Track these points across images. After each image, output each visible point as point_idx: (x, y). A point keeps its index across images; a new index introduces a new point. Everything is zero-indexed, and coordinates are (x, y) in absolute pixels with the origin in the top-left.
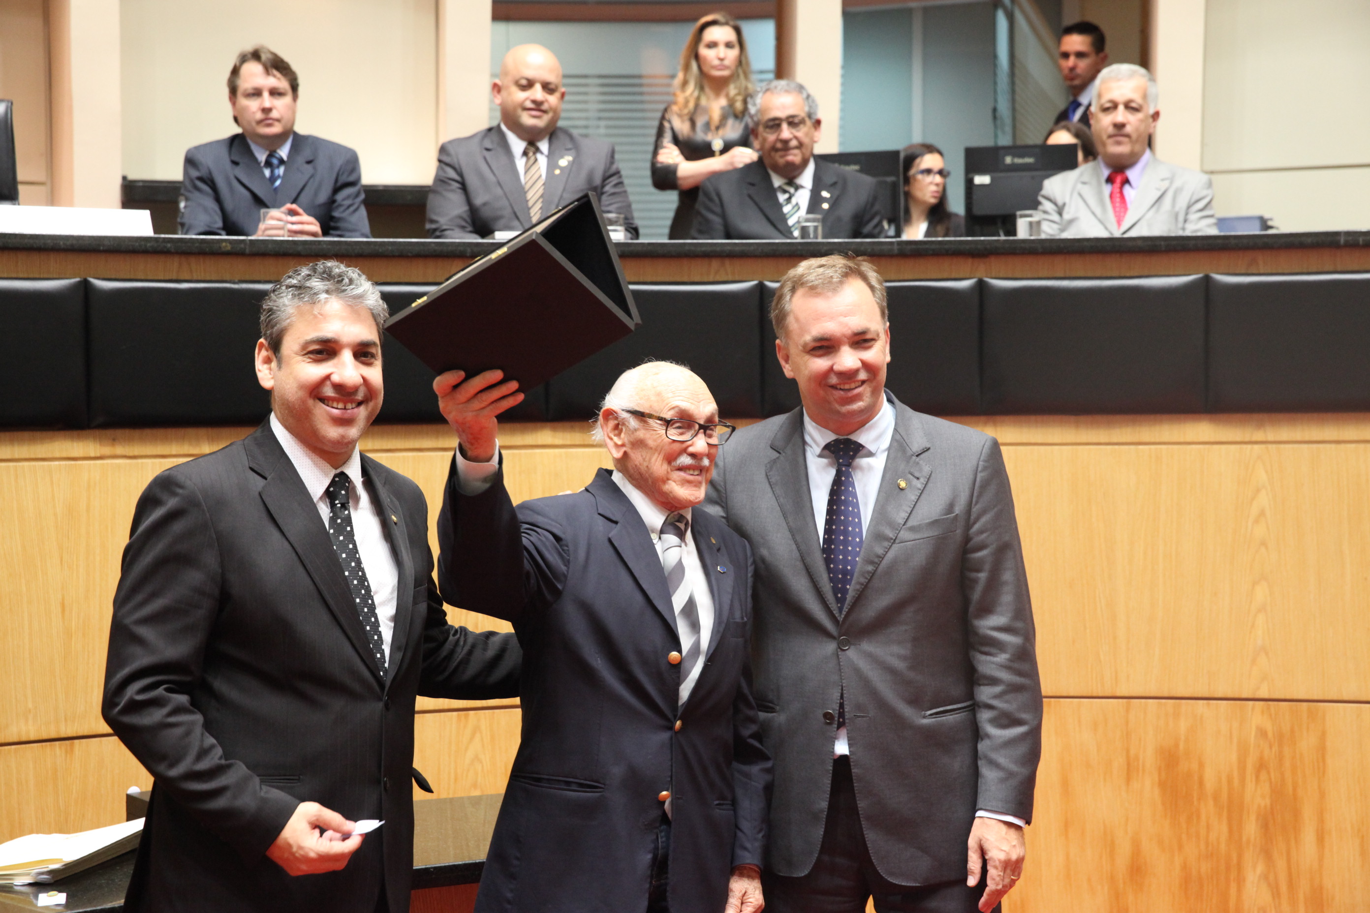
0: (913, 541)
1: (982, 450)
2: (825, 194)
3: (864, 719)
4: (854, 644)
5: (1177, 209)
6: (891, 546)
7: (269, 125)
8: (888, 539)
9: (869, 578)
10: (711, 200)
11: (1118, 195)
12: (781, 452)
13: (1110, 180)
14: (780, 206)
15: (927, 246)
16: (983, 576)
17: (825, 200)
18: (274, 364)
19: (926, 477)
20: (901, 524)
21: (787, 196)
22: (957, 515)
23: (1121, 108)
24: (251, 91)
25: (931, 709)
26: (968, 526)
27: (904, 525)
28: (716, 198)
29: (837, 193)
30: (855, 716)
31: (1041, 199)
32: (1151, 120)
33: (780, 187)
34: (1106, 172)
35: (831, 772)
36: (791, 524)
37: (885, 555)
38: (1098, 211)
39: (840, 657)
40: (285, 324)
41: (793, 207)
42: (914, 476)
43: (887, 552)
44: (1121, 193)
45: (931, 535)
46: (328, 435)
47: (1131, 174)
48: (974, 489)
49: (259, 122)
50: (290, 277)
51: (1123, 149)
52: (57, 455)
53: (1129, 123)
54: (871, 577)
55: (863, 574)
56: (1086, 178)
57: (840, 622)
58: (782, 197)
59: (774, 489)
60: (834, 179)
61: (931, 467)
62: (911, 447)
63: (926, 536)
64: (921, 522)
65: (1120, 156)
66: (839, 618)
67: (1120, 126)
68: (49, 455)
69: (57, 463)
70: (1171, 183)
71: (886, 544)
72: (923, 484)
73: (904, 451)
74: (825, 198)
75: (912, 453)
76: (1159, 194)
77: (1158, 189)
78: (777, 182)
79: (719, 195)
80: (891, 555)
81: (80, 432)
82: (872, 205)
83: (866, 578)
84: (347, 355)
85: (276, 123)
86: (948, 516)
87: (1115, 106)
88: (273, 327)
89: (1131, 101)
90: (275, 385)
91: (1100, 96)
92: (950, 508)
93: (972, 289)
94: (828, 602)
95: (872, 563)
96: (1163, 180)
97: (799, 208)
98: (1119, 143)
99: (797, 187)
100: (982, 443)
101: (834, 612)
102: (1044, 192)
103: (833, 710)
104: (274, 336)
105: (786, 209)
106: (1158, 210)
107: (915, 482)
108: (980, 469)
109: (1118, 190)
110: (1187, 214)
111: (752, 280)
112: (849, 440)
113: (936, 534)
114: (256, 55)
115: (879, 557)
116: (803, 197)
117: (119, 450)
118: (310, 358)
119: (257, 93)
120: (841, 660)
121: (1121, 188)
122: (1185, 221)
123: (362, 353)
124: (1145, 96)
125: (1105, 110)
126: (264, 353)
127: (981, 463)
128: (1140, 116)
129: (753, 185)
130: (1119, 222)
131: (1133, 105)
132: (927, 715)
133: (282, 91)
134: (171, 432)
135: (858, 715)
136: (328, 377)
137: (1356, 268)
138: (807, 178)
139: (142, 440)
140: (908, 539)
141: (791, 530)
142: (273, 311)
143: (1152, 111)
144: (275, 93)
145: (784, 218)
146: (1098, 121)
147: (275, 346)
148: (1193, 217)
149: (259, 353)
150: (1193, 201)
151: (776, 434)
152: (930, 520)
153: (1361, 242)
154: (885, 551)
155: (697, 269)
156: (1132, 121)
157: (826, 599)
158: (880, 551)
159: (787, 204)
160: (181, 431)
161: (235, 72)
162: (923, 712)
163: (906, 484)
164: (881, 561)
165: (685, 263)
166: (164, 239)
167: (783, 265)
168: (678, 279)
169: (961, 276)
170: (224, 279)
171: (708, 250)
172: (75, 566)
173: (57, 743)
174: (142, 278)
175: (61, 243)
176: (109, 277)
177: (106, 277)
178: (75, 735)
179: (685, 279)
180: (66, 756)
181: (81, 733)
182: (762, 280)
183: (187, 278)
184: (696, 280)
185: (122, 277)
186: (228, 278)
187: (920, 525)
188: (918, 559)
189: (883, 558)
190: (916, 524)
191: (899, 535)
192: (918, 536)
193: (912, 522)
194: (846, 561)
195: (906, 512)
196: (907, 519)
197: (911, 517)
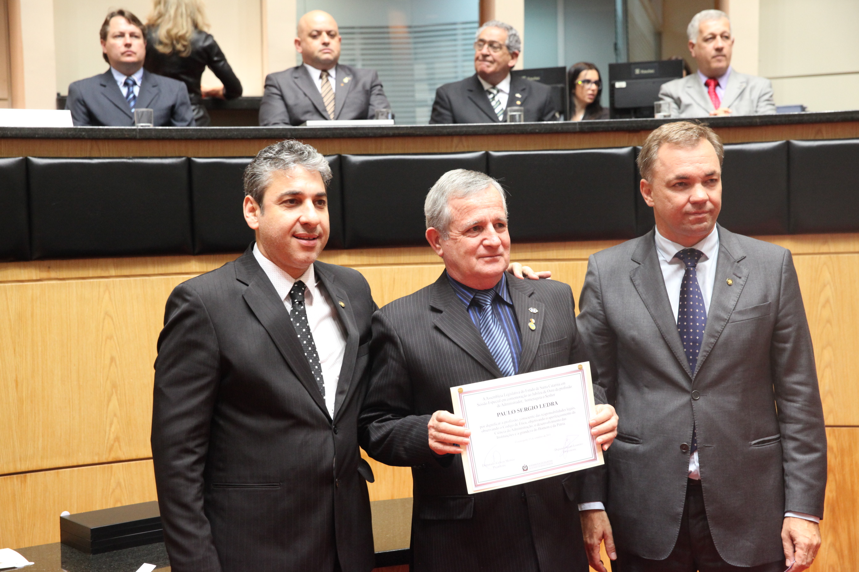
0: (740, 321)
1: (784, 258)
2: (518, 95)
3: (711, 448)
4: (703, 395)
5: (752, 99)
6: (726, 325)
7: (129, 55)
8: (723, 320)
9: (712, 347)
11: (713, 93)
12: (640, 263)
13: (707, 84)
14: (488, 102)
15: (598, 126)
16: (788, 346)
17: (518, 99)
18: (258, 212)
19: (745, 276)
20: (732, 309)
21: (492, 96)
22: (770, 303)
23: (718, 37)
24: (118, 34)
25: (754, 440)
26: (778, 310)
27: (734, 310)
28: (447, 100)
29: (526, 94)
30: (704, 446)
31: (660, 96)
33: (487, 90)
34: (704, 80)
35: (686, 486)
36: (653, 312)
37: (722, 331)
39: (693, 404)
40: (265, 183)
42: (737, 276)
43: (723, 329)
44: (715, 92)
45: (754, 317)
46: (298, 258)
47: (721, 80)
48: (780, 285)
49: (123, 54)
50: (265, 152)
51: (721, 64)
52: (10, 279)
53: (723, 47)
54: (714, 347)
55: (707, 344)
56: (690, 84)
57: (693, 380)
59: (638, 289)
60: (524, 86)
61: (748, 270)
62: (733, 256)
63: (750, 317)
64: (746, 308)
66: (692, 378)
67: (719, 50)
68: (5, 279)
69: (10, 284)
70: (747, 84)
71: (723, 323)
72: (744, 281)
73: (728, 259)
74: (518, 97)
75: (735, 260)
76: (740, 90)
78: (486, 86)
79: (449, 98)
80: (726, 332)
81: (26, 263)
83: (711, 348)
84: (309, 203)
85: (134, 55)
86: (764, 304)
87: (714, 37)
88: (257, 186)
89: (724, 32)
90: (260, 226)
91: (701, 32)
92: (765, 298)
93: (628, 154)
94: (684, 367)
95: (713, 336)
96: (741, 83)
97: (501, 103)
98: (718, 61)
99: (499, 90)
100: (783, 253)
101: (689, 374)
102: (661, 92)
103: (687, 443)
104: (258, 192)
105: (493, 103)
106: (741, 101)
107: (738, 280)
108: (783, 271)
109: (713, 90)
110: (758, 102)
111: (481, 151)
112: (693, 249)
113: (757, 316)
114: (121, 13)
115: (718, 332)
116: (503, 97)
117: (53, 274)
118: (286, 206)
119: (122, 35)
120: (693, 407)
121: (715, 89)
122: (757, 106)
123: (318, 201)
125: (706, 40)
126: (250, 205)
127: (784, 267)
128: (729, 41)
129: (471, 91)
130: (717, 107)
131: (726, 34)
132: (752, 444)
133: (137, 34)
134: (88, 261)
135: (706, 445)
136: (298, 220)
138: (505, 85)
139: (69, 267)
140: (738, 320)
141: (653, 317)
142: (256, 174)
144: (132, 35)
145: (492, 108)
146: (701, 48)
147: (259, 199)
148: (762, 104)
149: (246, 205)
150: (762, 94)
151: (635, 251)
152: (753, 307)
154: (722, 328)
155: (444, 143)
157: (682, 365)
158: (719, 328)
160: (95, 261)
162: (750, 442)
163: (732, 281)
164: (720, 336)
165: (436, 139)
166: (80, 129)
167: (501, 140)
168: (431, 151)
169: (622, 145)
170: (123, 156)
171: (452, 130)
172: (24, 355)
173: (15, 476)
174: (66, 156)
175: (9, 133)
176: (43, 156)
177: (41, 156)
178: (27, 470)
179: (436, 151)
180: (21, 485)
181: (31, 469)
182: (487, 150)
183: (97, 156)
184: (443, 151)
185: (52, 156)
186: (125, 155)
187: (746, 310)
188: (746, 334)
189: (721, 333)
190: (742, 309)
191: (731, 317)
192: (745, 317)
193: (740, 308)
194: (695, 333)
195: (735, 301)
196: (736, 306)
197: (738, 304)
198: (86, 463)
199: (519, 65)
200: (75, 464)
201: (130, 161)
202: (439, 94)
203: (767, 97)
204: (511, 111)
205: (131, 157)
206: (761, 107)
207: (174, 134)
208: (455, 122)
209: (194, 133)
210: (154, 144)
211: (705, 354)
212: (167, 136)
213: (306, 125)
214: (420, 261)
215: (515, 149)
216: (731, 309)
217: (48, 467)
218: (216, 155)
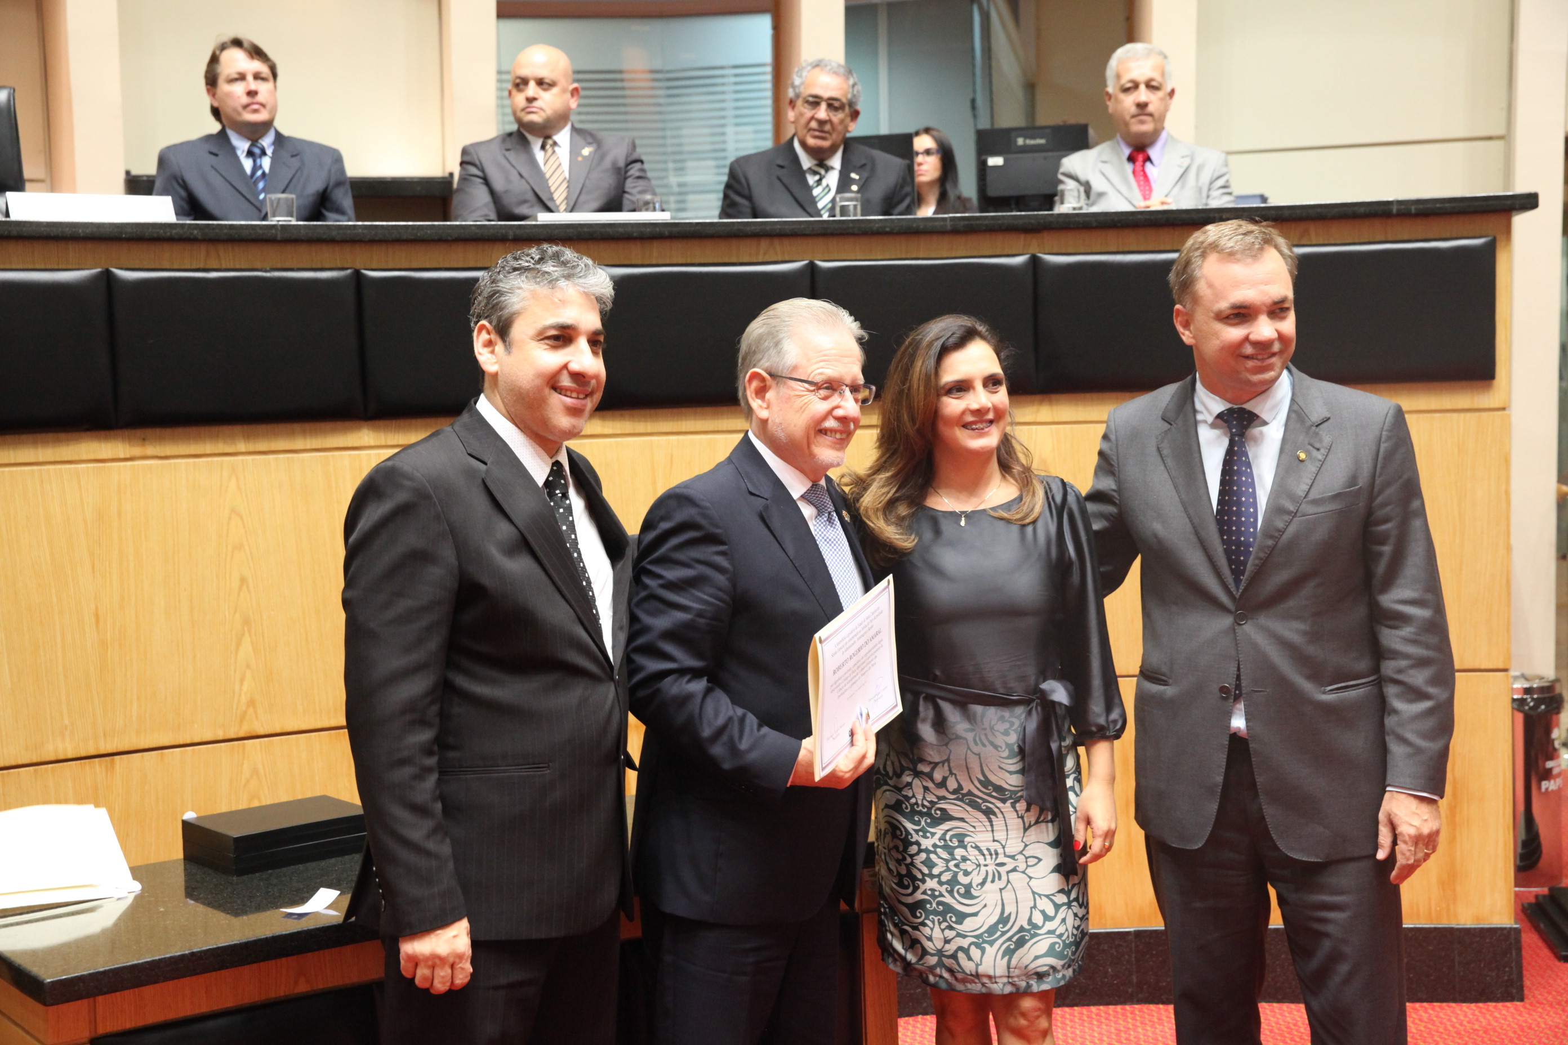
0: (1315, 514)
1: (1386, 419)
2: (854, 176)
3: (1262, 694)
4: (1252, 618)
5: (1200, 184)
6: (1292, 520)
7: (254, 111)
8: (1289, 513)
9: (1268, 552)
10: (738, 181)
11: (1142, 173)
12: (1172, 423)
13: (1131, 159)
14: (809, 189)
15: (980, 222)
17: (853, 181)
18: (499, 348)
19: (1327, 448)
20: (1303, 497)
21: (817, 177)
22: (1359, 487)
23: (1142, 87)
24: (235, 76)
25: (1331, 685)
26: (1372, 498)
27: (1305, 498)
28: (743, 181)
29: (865, 175)
30: (1252, 691)
31: (1061, 177)
32: (1168, 98)
33: (810, 169)
34: (1127, 151)
35: (1227, 746)
37: (1285, 529)
38: (1123, 189)
39: (1237, 632)
40: (516, 307)
41: (824, 190)
42: (1314, 447)
43: (1287, 526)
44: (1143, 171)
45: (1334, 509)
47: (1153, 152)
48: (1377, 460)
49: (244, 108)
51: (1148, 127)
52: (84, 457)
53: (1151, 102)
54: (1272, 551)
55: (1260, 549)
56: (1105, 157)
57: (1237, 596)
58: (811, 180)
59: (1166, 462)
60: (863, 162)
61: (1331, 438)
62: (1310, 417)
63: (1328, 509)
64: (1324, 494)
65: (1144, 135)
66: (1236, 593)
67: (1142, 106)
68: (76, 458)
69: (84, 466)
70: (1192, 159)
71: (1287, 518)
72: (1324, 455)
73: (1303, 421)
74: (854, 179)
75: (1312, 423)
76: (1182, 171)
77: (1181, 166)
78: (806, 162)
79: (746, 179)
80: (1292, 529)
81: (108, 433)
82: (902, 187)
84: (582, 342)
85: (262, 109)
86: (1351, 489)
87: (1136, 86)
88: (502, 309)
89: (1152, 80)
90: (500, 370)
91: (1118, 76)
92: (1353, 480)
93: (1026, 265)
94: (1225, 577)
95: (1271, 537)
96: (1183, 157)
97: (830, 190)
98: (1142, 122)
99: (828, 169)
100: (1386, 411)
101: (1230, 586)
102: (1062, 170)
103: (1229, 684)
104: (503, 319)
105: (816, 192)
106: (1183, 187)
107: (1315, 453)
108: (1383, 439)
109: (1141, 168)
110: (1209, 190)
111: (803, 260)
112: (1244, 409)
113: (1339, 507)
114: (237, 43)
115: (1279, 531)
116: (832, 179)
117: (150, 450)
118: (547, 344)
119: (242, 77)
120: (1237, 635)
121: (1143, 166)
122: (1208, 197)
124: (1163, 74)
125: (1126, 90)
126: (484, 336)
127: (1384, 433)
128: (1160, 94)
129: (782, 167)
130: (1146, 197)
131: (1154, 83)
132: (1327, 691)
133: (265, 76)
134: (204, 430)
135: (1256, 690)
136: (566, 365)
137: (1406, 238)
138: (836, 161)
139: (174, 439)
140: (1311, 513)
141: (1183, 503)
143: (1169, 90)
144: (257, 77)
145: (813, 201)
146: (1118, 101)
147: (503, 329)
148: (1215, 193)
149: (476, 337)
150: (1215, 177)
151: (1168, 405)
152: (1333, 494)
153: (1413, 211)
154: (1285, 525)
155: (746, 248)
156: (1153, 100)
157: (1223, 573)
158: (1280, 524)
159: (818, 186)
160: (215, 429)
161: (214, 60)
162: (1324, 688)
163: (1306, 455)
164: (1281, 535)
165: (734, 243)
166: (190, 224)
167: (833, 243)
168: (727, 260)
169: (1014, 252)
170: (255, 267)
171: (758, 229)
172: (108, 574)
173: (97, 760)
174: (168, 267)
175: (80, 231)
176: (133, 267)
177: (129, 267)
178: (115, 751)
179: (734, 260)
180: (107, 773)
181: (121, 749)
182: (812, 259)
183: (215, 267)
184: (745, 261)
185: (146, 267)
186: (259, 266)
187: (1322, 498)
188: (1321, 534)
189: (1283, 532)
190: (1318, 497)
191: (1300, 509)
192: (1320, 509)
193: (1314, 495)
194: (1239, 533)
195: (1307, 484)
196: (1308, 492)
197: (1312, 490)
198: (205, 739)
199: (857, 129)
200: (188, 741)
201: (268, 275)
202: (732, 174)
203: (1221, 182)
204: (842, 199)
205: (268, 269)
206: (1214, 198)
207: (334, 233)
208: (756, 217)
209: (365, 231)
210: (302, 249)
211: (1257, 562)
212: (324, 237)
213: (536, 220)
214: (710, 429)
215: (854, 258)
216: (1301, 496)
217: (147, 747)
218: (398, 266)
